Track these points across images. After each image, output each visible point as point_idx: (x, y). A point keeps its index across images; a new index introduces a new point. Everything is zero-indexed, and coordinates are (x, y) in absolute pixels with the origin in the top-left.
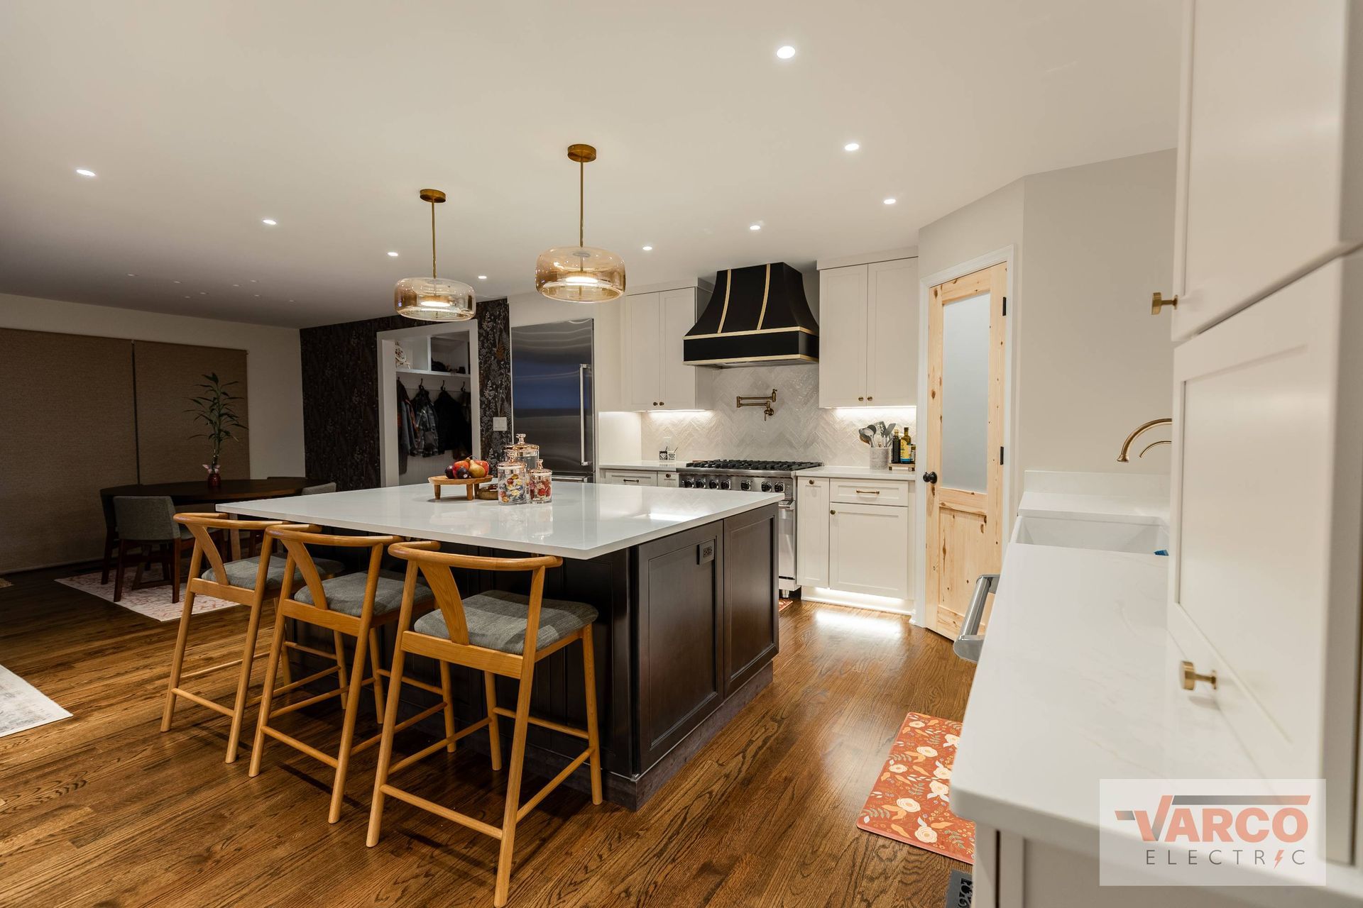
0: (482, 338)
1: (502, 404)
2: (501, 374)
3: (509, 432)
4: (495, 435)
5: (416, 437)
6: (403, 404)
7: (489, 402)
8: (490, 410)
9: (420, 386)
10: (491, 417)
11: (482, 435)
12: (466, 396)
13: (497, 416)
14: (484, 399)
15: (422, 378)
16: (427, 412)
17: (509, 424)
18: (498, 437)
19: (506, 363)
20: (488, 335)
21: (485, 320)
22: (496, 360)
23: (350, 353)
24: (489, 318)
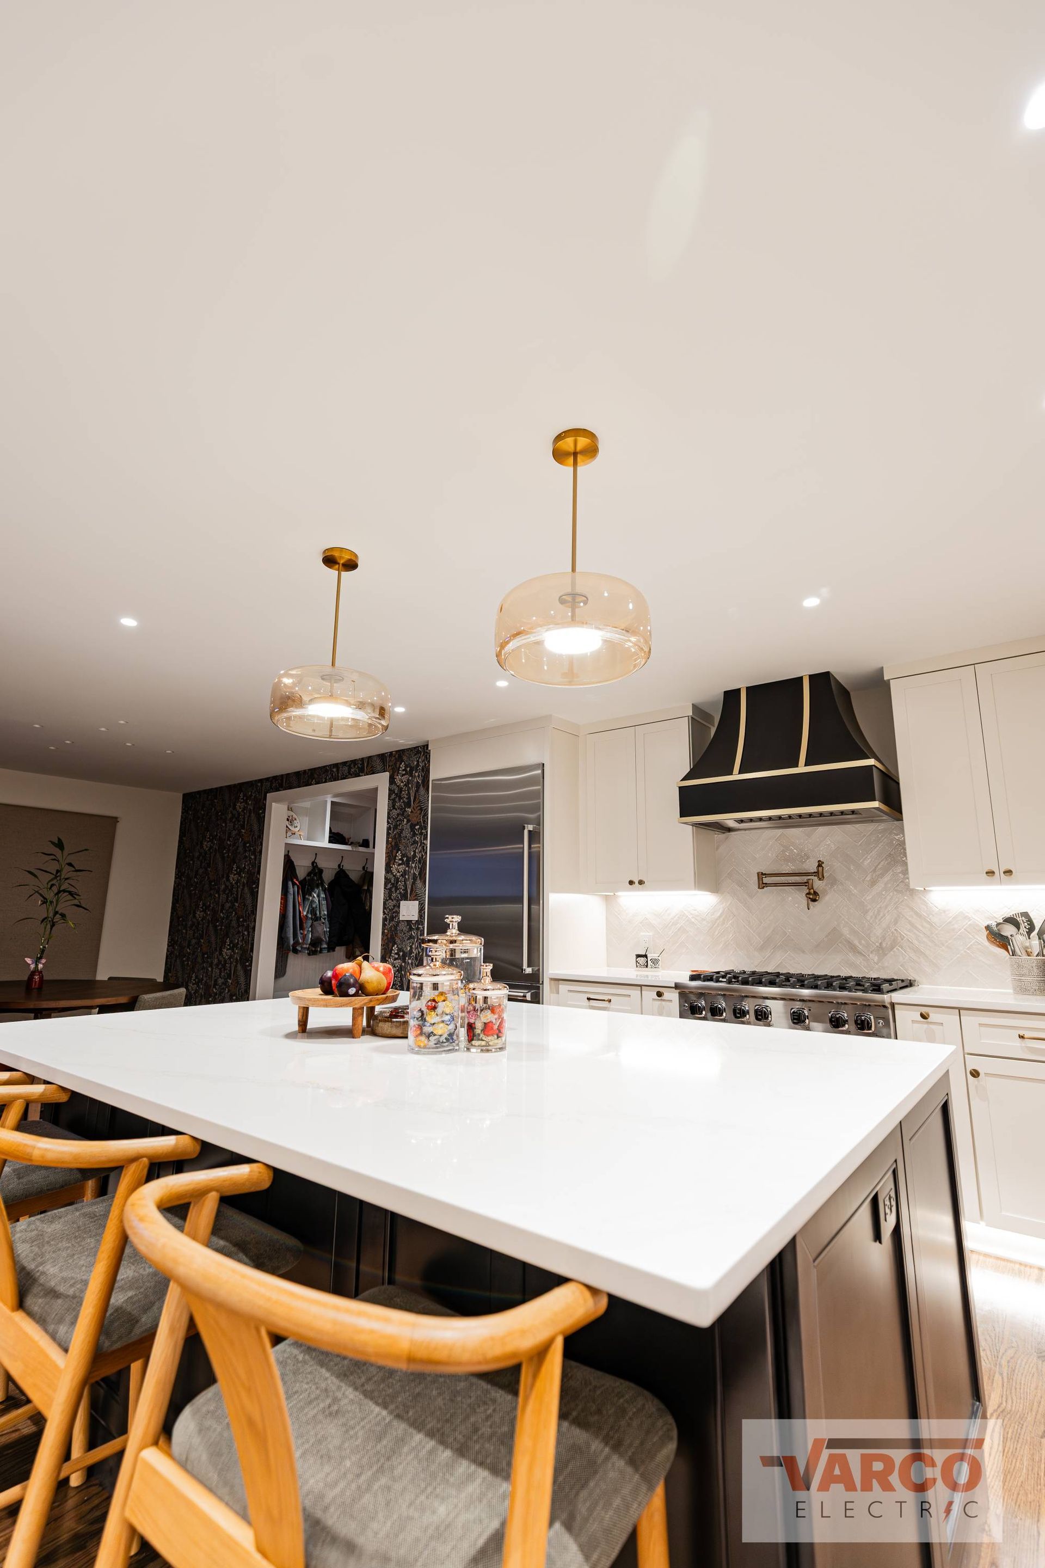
0: (393, 796)
1: (414, 883)
2: (415, 842)
3: (420, 921)
4: (402, 927)
5: (302, 928)
6: (290, 884)
7: (397, 880)
8: (396, 892)
9: (313, 863)
10: (398, 901)
11: (384, 925)
12: (368, 877)
13: (406, 899)
14: (390, 876)
15: (317, 851)
16: (318, 895)
17: (421, 910)
18: (405, 929)
19: (421, 828)
20: (401, 792)
21: (398, 773)
22: (409, 824)
23: (234, 820)
24: (403, 770)
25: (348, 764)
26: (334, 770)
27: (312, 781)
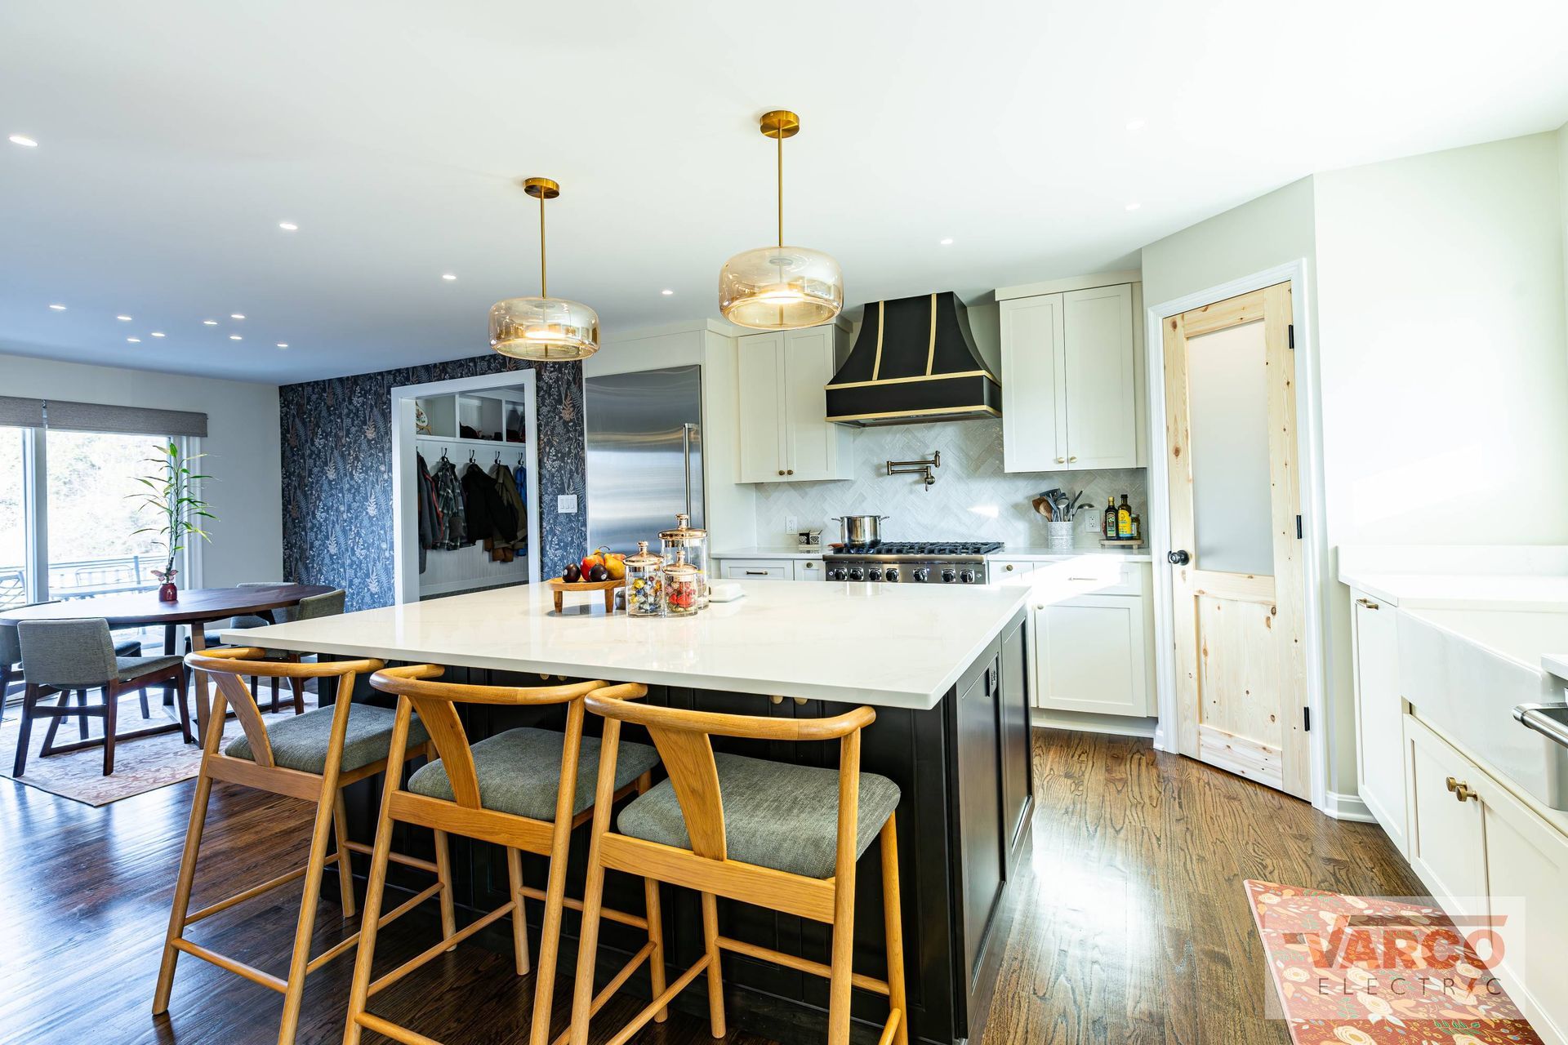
0: (542, 393)
1: (571, 478)
2: (569, 439)
3: (580, 513)
4: (562, 519)
5: (438, 525)
7: (552, 475)
8: (552, 485)
9: (443, 458)
10: (556, 495)
11: (541, 519)
13: (564, 493)
14: (543, 471)
15: (447, 446)
16: (453, 491)
17: (581, 503)
18: (565, 521)
20: (550, 389)
21: (546, 369)
22: (562, 421)
23: (351, 416)
24: (551, 367)
25: (487, 359)
26: (471, 364)
27: (445, 375)
